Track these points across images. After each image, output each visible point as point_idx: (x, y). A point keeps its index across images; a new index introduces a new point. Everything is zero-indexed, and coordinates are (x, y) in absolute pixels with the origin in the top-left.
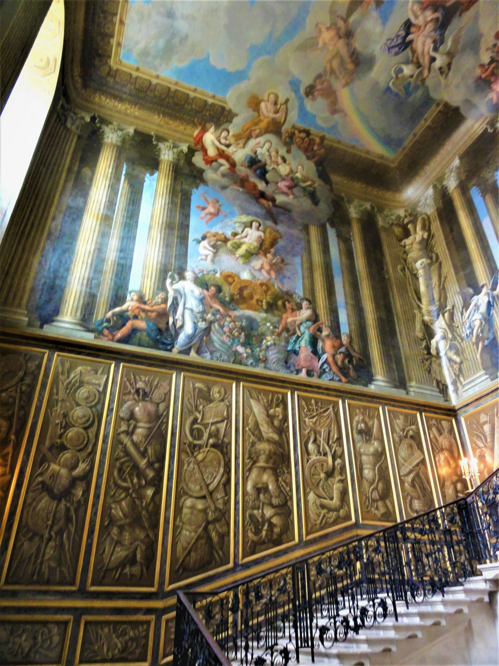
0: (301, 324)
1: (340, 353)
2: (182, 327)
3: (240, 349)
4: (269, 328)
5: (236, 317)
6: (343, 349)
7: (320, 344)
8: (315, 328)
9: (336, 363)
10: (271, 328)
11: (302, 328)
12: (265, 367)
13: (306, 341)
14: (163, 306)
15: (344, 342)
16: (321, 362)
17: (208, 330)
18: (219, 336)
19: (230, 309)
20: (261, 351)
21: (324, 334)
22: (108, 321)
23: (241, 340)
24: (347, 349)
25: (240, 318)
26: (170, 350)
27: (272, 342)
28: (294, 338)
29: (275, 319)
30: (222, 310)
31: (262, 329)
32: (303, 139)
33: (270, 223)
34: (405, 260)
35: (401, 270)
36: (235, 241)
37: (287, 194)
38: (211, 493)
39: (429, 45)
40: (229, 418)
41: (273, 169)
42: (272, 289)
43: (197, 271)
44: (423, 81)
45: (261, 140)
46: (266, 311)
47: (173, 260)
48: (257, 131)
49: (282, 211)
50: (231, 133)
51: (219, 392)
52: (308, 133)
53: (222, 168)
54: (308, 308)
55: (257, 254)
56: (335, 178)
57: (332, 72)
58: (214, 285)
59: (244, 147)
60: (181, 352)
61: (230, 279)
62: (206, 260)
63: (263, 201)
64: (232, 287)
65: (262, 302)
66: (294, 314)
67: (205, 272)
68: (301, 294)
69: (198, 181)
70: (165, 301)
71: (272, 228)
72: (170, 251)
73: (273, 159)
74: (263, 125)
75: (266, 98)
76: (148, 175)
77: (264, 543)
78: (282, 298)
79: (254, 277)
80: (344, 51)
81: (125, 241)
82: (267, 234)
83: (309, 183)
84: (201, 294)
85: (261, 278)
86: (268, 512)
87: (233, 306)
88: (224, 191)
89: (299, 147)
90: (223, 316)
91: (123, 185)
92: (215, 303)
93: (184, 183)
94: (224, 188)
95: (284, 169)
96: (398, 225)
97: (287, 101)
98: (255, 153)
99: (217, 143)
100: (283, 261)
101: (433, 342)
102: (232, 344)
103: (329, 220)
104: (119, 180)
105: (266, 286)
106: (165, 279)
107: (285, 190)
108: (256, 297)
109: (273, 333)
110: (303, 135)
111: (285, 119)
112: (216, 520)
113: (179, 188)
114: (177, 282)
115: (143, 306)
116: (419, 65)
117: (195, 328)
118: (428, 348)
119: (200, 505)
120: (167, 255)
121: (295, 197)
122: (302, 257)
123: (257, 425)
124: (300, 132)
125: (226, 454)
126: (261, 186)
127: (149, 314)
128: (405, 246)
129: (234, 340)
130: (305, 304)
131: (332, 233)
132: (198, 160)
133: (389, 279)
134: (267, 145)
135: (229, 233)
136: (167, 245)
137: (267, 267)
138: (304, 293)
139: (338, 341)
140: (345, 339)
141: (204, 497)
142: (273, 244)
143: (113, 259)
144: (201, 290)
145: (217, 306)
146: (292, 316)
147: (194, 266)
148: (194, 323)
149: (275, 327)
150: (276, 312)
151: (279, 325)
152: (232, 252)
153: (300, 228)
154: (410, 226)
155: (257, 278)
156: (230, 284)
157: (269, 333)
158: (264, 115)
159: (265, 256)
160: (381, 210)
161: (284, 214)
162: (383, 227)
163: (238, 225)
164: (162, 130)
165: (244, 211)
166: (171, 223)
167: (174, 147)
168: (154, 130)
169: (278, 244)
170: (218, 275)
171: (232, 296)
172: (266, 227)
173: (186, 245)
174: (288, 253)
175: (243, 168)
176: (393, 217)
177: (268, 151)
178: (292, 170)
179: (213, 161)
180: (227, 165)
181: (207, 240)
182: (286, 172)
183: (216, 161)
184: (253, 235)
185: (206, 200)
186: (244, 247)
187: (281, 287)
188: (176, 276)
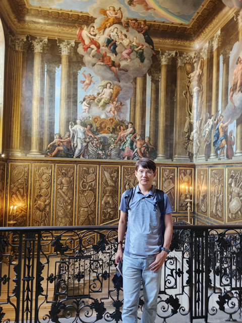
0: (127, 136)
1: (143, 147)
2: (77, 146)
3: (100, 152)
4: (112, 140)
6: (145, 145)
7: (135, 144)
8: (133, 136)
9: (141, 152)
11: (127, 138)
12: (110, 158)
13: (128, 144)
14: (69, 138)
15: (146, 141)
16: (134, 152)
17: (87, 146)
18: (91, 148)
19: (96, 135)
20: (109, 152)
21: (137, 139)
22: (49, 149)
23: (101, 148)
24: (147, 144)
25: (100, 138)
26: (73, 157)
27: (113, 147)
28: (123, 143)
29: (115, 136)
30: (92, 136)
31: (110, 141)
32: (134, 23)
33: (116, 82)
34: (188, 87)
35: (185, 94)
36: (98, 98)
38: (89, 206)
40: (96, 179)
41: (120, 43)
42: (115, 121)
45: (112, 28)
46: (112, 133)
47: (71, 115)
48: (109, 24)
49: (123, 72)
50: (95, 28)
51: (92, 170)
52: (136, 20)
53: (93, 51)
54: (131, 127)
55: (109, 103)
56: (155, 40)
58: (89, 125)
59: (103, 34)
60: (76, 157)
61: (96, 120)
62: (85, 112)
63: (113, 68)
64: (97, 124)
65: (110, 128)
66: (124, 132)
67: (85, 119)
68: (129, 121)
69: (81, 65)
70: (69, 136)
71: (117, 85)
72: (70, 111)
73: (119, 37)
74: (111, 20)
75: (108, 9)
76: (57, 68)
77: (107, 219)
78: (119, 124)
79: (107, 116)
81: (51, 110)
83: (140, 47)
84: (84, 130)
86: (109, 210)
87: (97, 133)
89: (133, 28)
90: (93, 139)
91: (46, 78)
93: (74, 68)
94: (94, 65)
95: (126, 42)
96: (189, 63)
97: (120, 9)
98: (110, 36)
99: (89, 35)
100: (121, 104)
101: (192, 133)
102: (97, 151)
103: (148, 71)
104: (44, 75)
105: (112, 120)
106: (68, 126)
107: (126, 56)
108: (107, 126)
110: (134, 21)
111: (122, 16)
112: (91, 214)
113: (72, 72)
114: (74, 126)
115: (61, 140)
117: (82, 146)
118: (189, 137)
119: (86, 210)
120: (68, 113)
121: (131, 60)
122: (131, 99)
123: (106, 181)
124: (132, 20)
125: (95, 193)
127: (64, 143)
128: (190, 78)
129: (97, 149)
130: (130, 125)
131: (149, 78)
132: (80, 50)
133: (176, 102)
134: (116, 30)
135: (95, 94)
136: (68, 108)
137: (113, 109)
138: (130, 120)
139: (143, 141)
140: (147, 140)
141: (87, 207)
142: (116, 96)
143: (47, 120)
144: (83, 128)
145: (90, 134)
147: (80, 117)
148: (81, 144)
150: (116, 132)
151: (117, 139)
152: (97, 105)
153: (132, 81)
154: (195, 64)
156: (96, 122)
157: (112, 143)
158: (110, 16)
159: (113, 103)
160: (181, 54)
161: (124, 74)
162: (180, 66)
163: (100, 87)
164: (61, 35)
165: (103, 78)
166: (69, 95)
167: (68, 44)
168: (57, 36)
169: (120, 95)
170: (91, 119)
171: (97, 128)
172: (114, 85)
173: (77, 106)
174: (124, 98)
175: (104, 48)
176: (188, 58)
177: (117, 33)
178: (130, 41)
179: (88, 48)
180: (95, 48)
181: (85, 101)
182: (127, 44)
183: (90, 47)
184: (107, 92)
185: (85, 76)
186: (103, 101)
187: (119, 118)
188: (73, 124)
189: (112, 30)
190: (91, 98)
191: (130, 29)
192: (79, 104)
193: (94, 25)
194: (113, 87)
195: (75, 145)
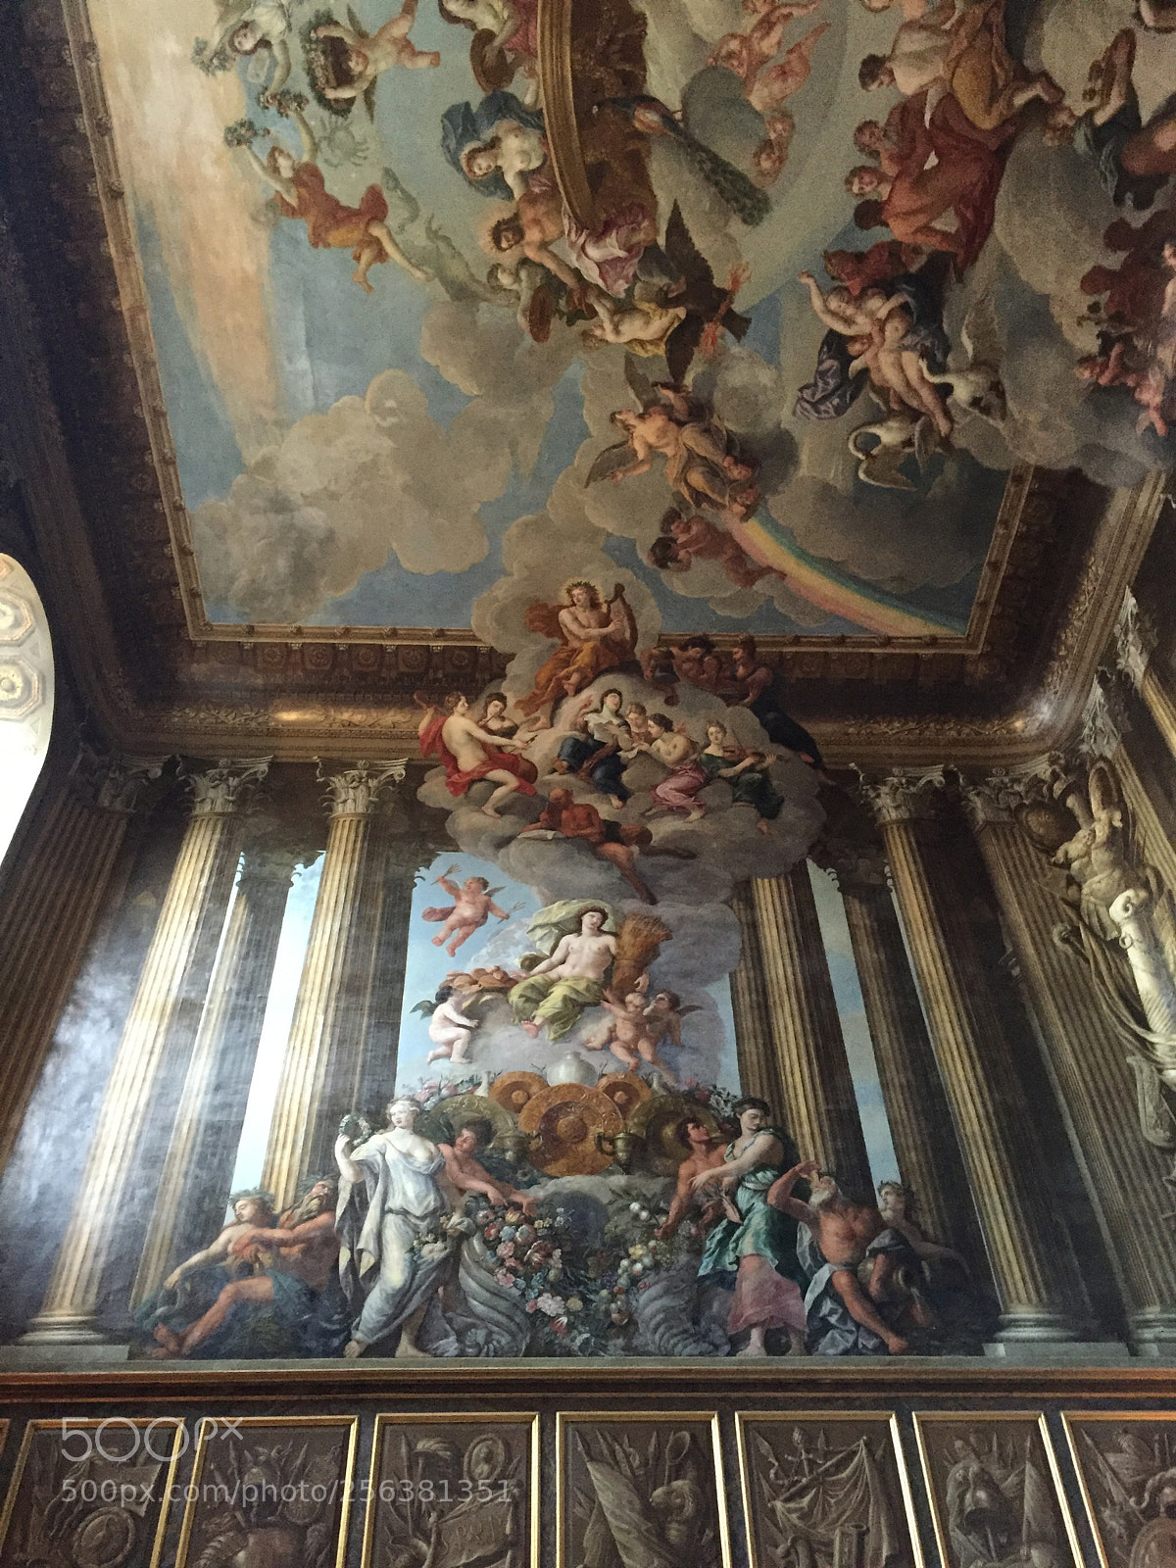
0: (739, 1182)
1: (875, 1253)
2: (376, 1270)
3: (549, 1304)
4: (636, 1217)
5: (536, 1204)
6: (883, 1240)
7: (805, 1236)
8: (786, 1184)
9: (861, 1289)
10: (644, 1215)
11: (742, 1197)
12: (629, 1350)
13: (757, 1234)
14: (323, 1218)
15: (887, 1215)
16: (810, 1297)
17: (451, 1263)
18: (483, 1275)
19: (518, 1186)
20: (613, 1298)
21: (816, 1199)
22: (171, 1297)
23: (552, 1274)
24: (897, 1235)
25: (548, 1205)
26: (339, 1352)
27: (647, 1261)
28: (718, 1233)
29: (655, 1186)
30: (492, 1193)
31: (617, 1224)
32: (700, 661)
33: (632, 905)
34: (1076, 906)
35: (1065, 940)
36: (531, 980)
37: (682, 812)
39: (914, 365)
41: (640, 752)
42: (645, 1095)
43: (421, 1096)
44: (946, 442)
46: (627, 1169)
47: (357, 1078)
48: (575, 678)
49: (671, 860)
51: (489, 1458)
52: (705, 643)
53: (499, 792)
54: (759, 1129)
55: (597, 1004)
56: (820, 729)
57: (699, 497)
58: (470, 1124)
59: (552, 726)
60: (369, 1351)
61: (518, 1096)
62: (448, 1056)
63: (613, 848)
64: (522, 1117)
65: (612, 1141)
66: (714, 1156)
67: (444, 1092)
68: (736, 1090)
69: (431, 846)
70: (328, 1203)
71: (640, 918)
72: (350, 1054)
73: (634, 729)
74: (583, 659)
75: (565, 600)
76: (299, 867)
78: (676, 1114)
79: (588, 1069)
80: (703, 447)
81: (230, 1057)
82: (627, 938)
83: (747, 762)
84: (431, 1159)
85: (610, 1068)
87: (525, 1175)
88: (503, 851)
89: (696, 683)
90: (498, 1211)
91: (234, 913)
92: (474, 1175)
93: (393, 860)
94: (503, 842)
95: (669, 747)
96: (1038, 806)
97: (619, 589)
98: (584, 730)
99: (481, 734)
100: (675, 1002)
102: (523, 1295)
103: (811, 850)
104: (224, 900)
105: (624, 1090)
106: (331, 1140)
107: (678, 799)
108: (595, 1130)
109: (649, 1231)
110: (693, 652)
111: (634, 630)
113: (379, 878)
114: (365, 1141)
115: (268, 1233)
116: (913, 415)
117: (414, 1267)
120: (339, 1069)
121: (708, 811)
122: (733, 976)
123: (611, 1550)
124: (684, 648)
126: (607, 808)
127: (284, 1251)
128: (1067, 864)
129: (528, 1279)
130: (748, 1118)
131: (823, 884)
132: (434, 791)
133: (1026, 978)
134: (611, 701)
135: (513, 963)
136: (342, 1040)
137: (626, 1033)
138: (744, 1085)
139: (866, 1214)
140: (887, 1204)
142: (642, 964)
143: (195, 1117)
144: (431, 1146)
145: (479, 1185)
146: (712, 1166)
147: (415, 1083)
148: (412, 1250)
149: (656, 1211)
150: (659, 1164)
151: (669, 1203)
152: (524, 1016)
153: (724, 894)
154: (1071, 802)
155: (598, 1071)
156: (519, 1109)
157: (637, 1234)
158: (578, 638)
159: (622, 1002)
160: (978, 776)
161: (677, 868)
162: (987, 823)
163: (539, 933)
164: (339, 743)
165: (558, 892)
166: (353, 977)
167: (370, 776)
168: (319, 749)
169: (660, 959)
170: (481, 1092)
171: (522, 1143)
172: (622, 919)
173: (395, 1027)
174: (687, 975)
175: (555, 777)
176: (1019, 788)
177: (617, 714)
178: (692, 744)
179: (473, 782)
180: (512, 781)
181: (451, 1000)
182: (677, 753)
183: (482, 780)
184: (584, 951)
185: (453, 889)
186: (558, 993)
187: (671, 1082)
188: (363, 1123)
189: (596, 704)
190: (484, 982)
191: (683, 689)
192: (408, 1018)
193: (505, 688)
194: (620, 925)
195: (367, 1261)
